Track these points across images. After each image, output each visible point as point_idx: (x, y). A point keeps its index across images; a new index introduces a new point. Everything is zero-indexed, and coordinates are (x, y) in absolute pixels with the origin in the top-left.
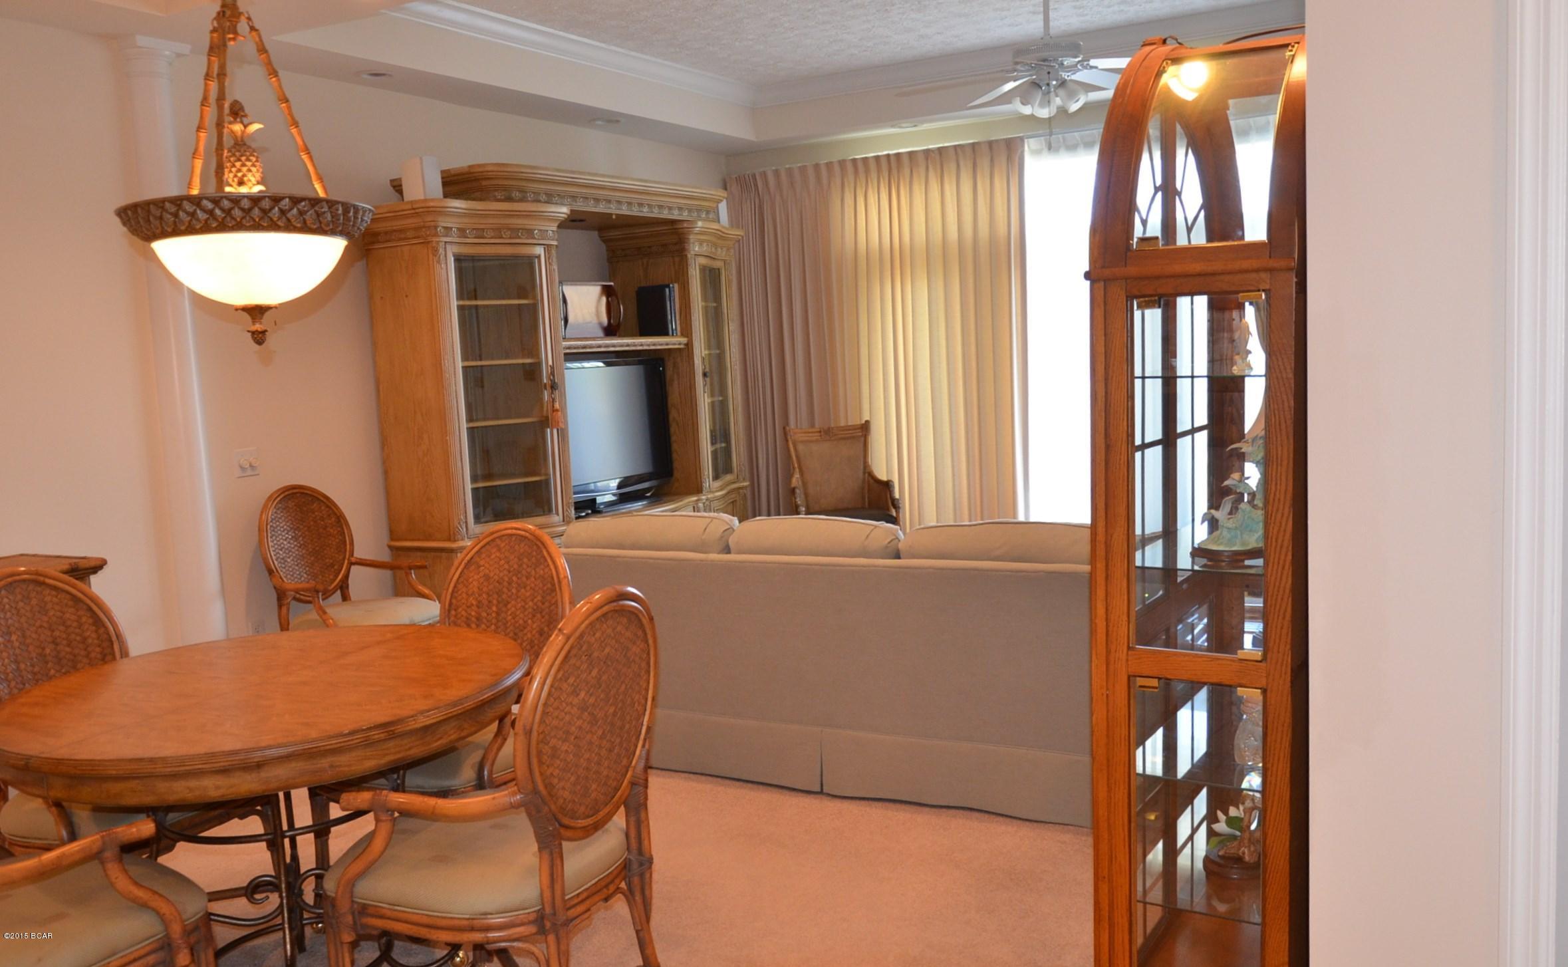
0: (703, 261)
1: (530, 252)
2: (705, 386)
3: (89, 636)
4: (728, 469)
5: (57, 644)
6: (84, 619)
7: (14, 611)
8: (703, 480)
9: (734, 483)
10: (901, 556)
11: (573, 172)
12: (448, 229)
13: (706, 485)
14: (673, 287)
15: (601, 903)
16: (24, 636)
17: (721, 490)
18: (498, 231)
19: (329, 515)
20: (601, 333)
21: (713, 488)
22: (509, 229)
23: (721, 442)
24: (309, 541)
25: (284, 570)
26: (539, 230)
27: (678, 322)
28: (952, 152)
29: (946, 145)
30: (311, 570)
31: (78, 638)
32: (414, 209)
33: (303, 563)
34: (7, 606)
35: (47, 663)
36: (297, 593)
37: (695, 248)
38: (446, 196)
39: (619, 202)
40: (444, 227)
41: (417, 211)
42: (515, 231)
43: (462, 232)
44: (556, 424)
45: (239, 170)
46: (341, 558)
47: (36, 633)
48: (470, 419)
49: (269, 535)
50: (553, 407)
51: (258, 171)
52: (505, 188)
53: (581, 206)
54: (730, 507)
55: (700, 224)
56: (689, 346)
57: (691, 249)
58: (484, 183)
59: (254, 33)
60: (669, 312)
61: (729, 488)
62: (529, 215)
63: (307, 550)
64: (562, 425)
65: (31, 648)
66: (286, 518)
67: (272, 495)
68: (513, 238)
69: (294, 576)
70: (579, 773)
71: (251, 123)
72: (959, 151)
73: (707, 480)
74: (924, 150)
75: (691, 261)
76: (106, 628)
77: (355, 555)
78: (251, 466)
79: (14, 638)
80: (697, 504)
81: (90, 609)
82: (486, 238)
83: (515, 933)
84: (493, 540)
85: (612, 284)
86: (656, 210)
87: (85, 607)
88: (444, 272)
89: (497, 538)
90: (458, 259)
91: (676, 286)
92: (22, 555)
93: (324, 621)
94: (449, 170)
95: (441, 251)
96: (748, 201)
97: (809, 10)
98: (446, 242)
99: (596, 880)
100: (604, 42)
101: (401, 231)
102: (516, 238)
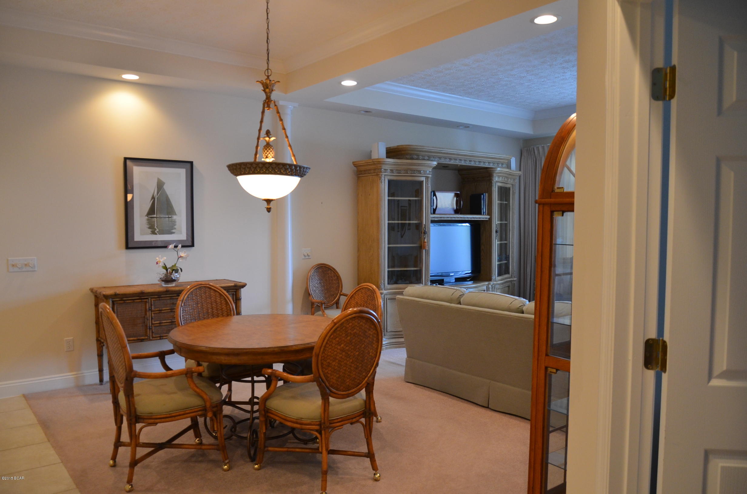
0: (500, 184)
1: (418, 179)
2: (496, 236)
3: (224, 308)
4: (507, 272)
5: (213, 309)
6: (223, 302)
7: (200, 297)
8: (492, 276)
9: (509, 278)
10: (524, 312)
11: (440, 148)
12: (386, 170)
13: (493, 278)
14: (485, 195)
15: (349, 424)
16: (202, 305)
17: (501, 281)
18: (406, 171)
19: (334, 276)
20: (453, 212)
21: (497, 280)
22: (410, 170)
23: (505, 260)
24: (325, 285)
25: (314, 295)
26: (423, 171)
27: (486, 209)
30: (325, 296)
31: (220, 308)
32: (373, 162)
33: (322, 293)
34: (198, 295)
35: (209, 315)
36: (319, 303)
37: (496, 179)
38: (387, 157)
39: (460, 160)
40: (384, 169)
41: (374, 163)
42: (413, 171)
43: (392, 171)
44: (424, 248)
45: (266, 153)
46: (337, 292)
47: (206, 304)
48: (389, 244)
49: (310, 281)
50: (424, 241)
51: (273, 153)
53: (443, 161)
54: (507, 289)
55: (499, 169)
56: (490, 219)
57: (494, 179)
58: (403, 152)
59: (276, 107)
60: (482, 205)
61: (506, 280)
62: (419, 165)
63: (324, 288)
64: (427, 249)
65: (204, 309)
66: (317, 275)
67: (313, 267)
68: (412, 174)
69: (317, 296)
70: (340, 374)
71: (272, 137)
73: (494, 276)
75: (494, 184)
76: (230, 306)
77: (343, 292)
78: (308, 255)
79: (199, 305)
80: (488, 285)
81: (225, 299)
82: (401, 173)
83: (311, 427)
84: (360, 289)
85: (459, 192)
86: (477, 163)
87: (223, 298)
88: (383, 186)
89: (362, 288)
90: (389, 182)
91: (487, 194)
92: (224, 279)
93: (323, 315)
94: (390, 147)
95: (383, 178)
96: (531, 159)
97: (543, 81)
98: (385, 175)
99: (347, 415)
100: (461, 96)
101: (369, 170)
102: (414, 174)
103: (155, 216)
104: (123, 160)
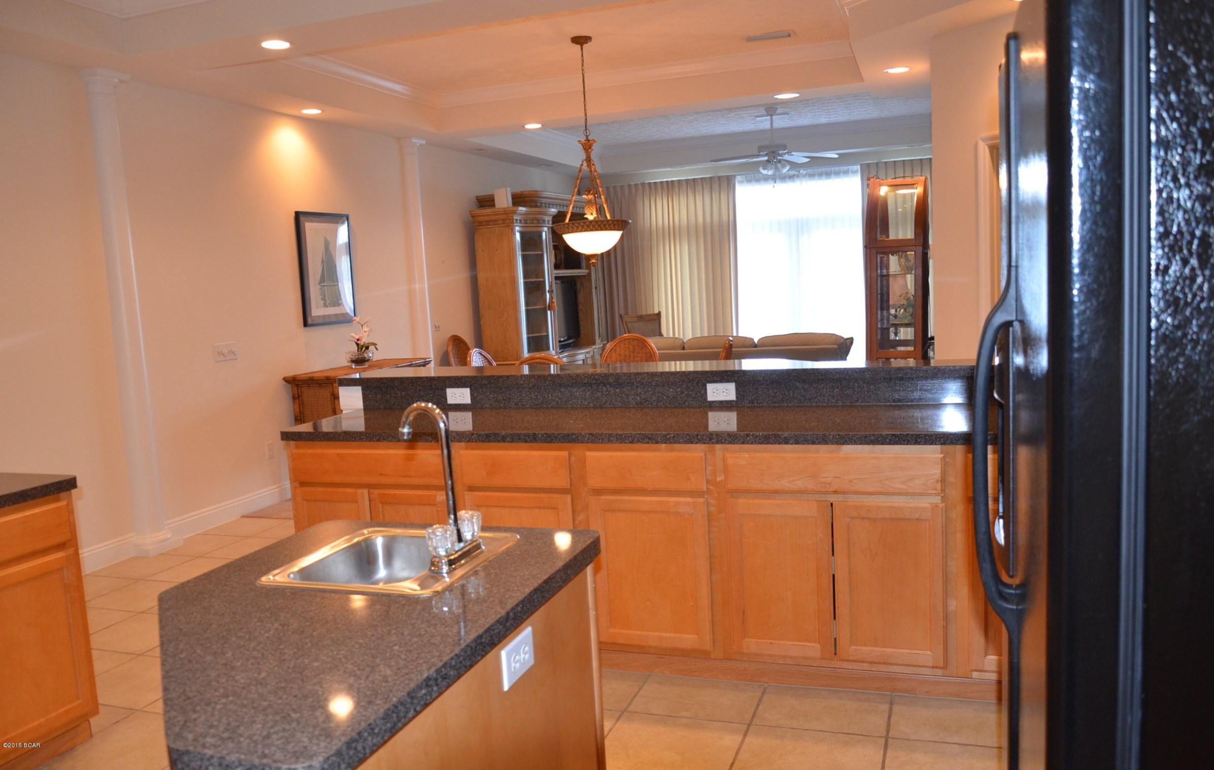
8: (594, 339)
12: (517, 220)
13: (596, 341)
18: (531, 221)
19: (466, 349)
26: (546, 220)
27: (585, 263)
28: (700, 181)
29: (697, 177)
32: (500, 211)
38: (514, 205)
40: (515, 219)
41: (502, 212)
42: (539, 221)
43: (520, 221)
50: (552, 301)
52: (532, 201)
56: (589, 274)
58: (526, 199)
62: (544, 213)
66: (455, 349)
72: (703, 180)
73: (596, 339)
74: (686, 180)
82: (529, 224)
88: (515, 239)
90: (522, 234)
94: (515, 193)
95: (515, 230)
98: (516, 226)
101: (495, 221)
103: (325, 284)
104: (294, 215)
